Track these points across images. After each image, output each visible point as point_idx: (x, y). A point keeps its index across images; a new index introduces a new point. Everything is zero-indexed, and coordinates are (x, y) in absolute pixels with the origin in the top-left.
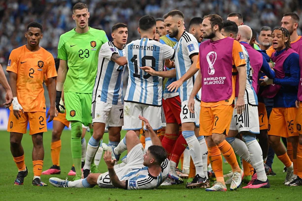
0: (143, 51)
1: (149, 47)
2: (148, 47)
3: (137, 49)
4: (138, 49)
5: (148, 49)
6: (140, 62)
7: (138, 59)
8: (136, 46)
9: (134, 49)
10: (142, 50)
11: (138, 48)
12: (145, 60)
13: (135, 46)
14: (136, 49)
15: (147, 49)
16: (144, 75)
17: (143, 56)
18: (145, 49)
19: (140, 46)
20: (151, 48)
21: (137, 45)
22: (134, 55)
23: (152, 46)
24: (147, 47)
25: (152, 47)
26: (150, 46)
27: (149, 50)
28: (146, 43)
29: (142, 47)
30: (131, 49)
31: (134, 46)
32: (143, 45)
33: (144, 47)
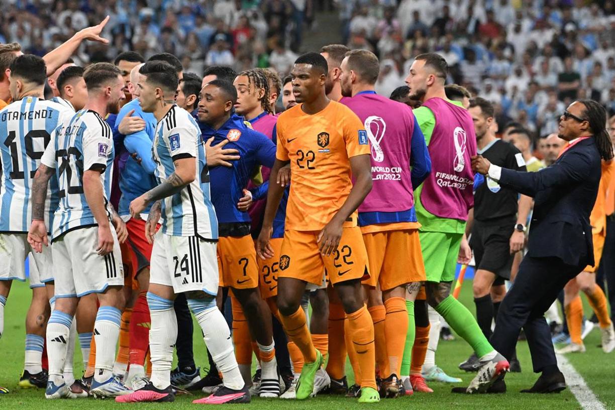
0: (26, 122)
1: (38, 112)
2: (36, 112)
3: (15, 118)
4: (17, 119)
5: (37, 115)
6: (22, 146)
7: (17, 140)
8: (14, 114)
9: (9, 119)
10: (25, 119)
11: (17, 117)
12: (31, 140)
13: (12, 115)
14: (13, 119)
15: (34, 117)
16: (31, 170)
17: (26, 132)
18: (30, 117)
19: (21, 113)
20: (43, 113)
21: (15, 112)
22: (10, 132)
23: (43, 110)
24: (34, 114)
25: (45, 112)
26: (40, 111)
27: (39, 118)
28: (32, 106)
29: (25, 114)
30: (3, 121)
31: (8, 114)
32: (27, 110)
33: (29, 113)
